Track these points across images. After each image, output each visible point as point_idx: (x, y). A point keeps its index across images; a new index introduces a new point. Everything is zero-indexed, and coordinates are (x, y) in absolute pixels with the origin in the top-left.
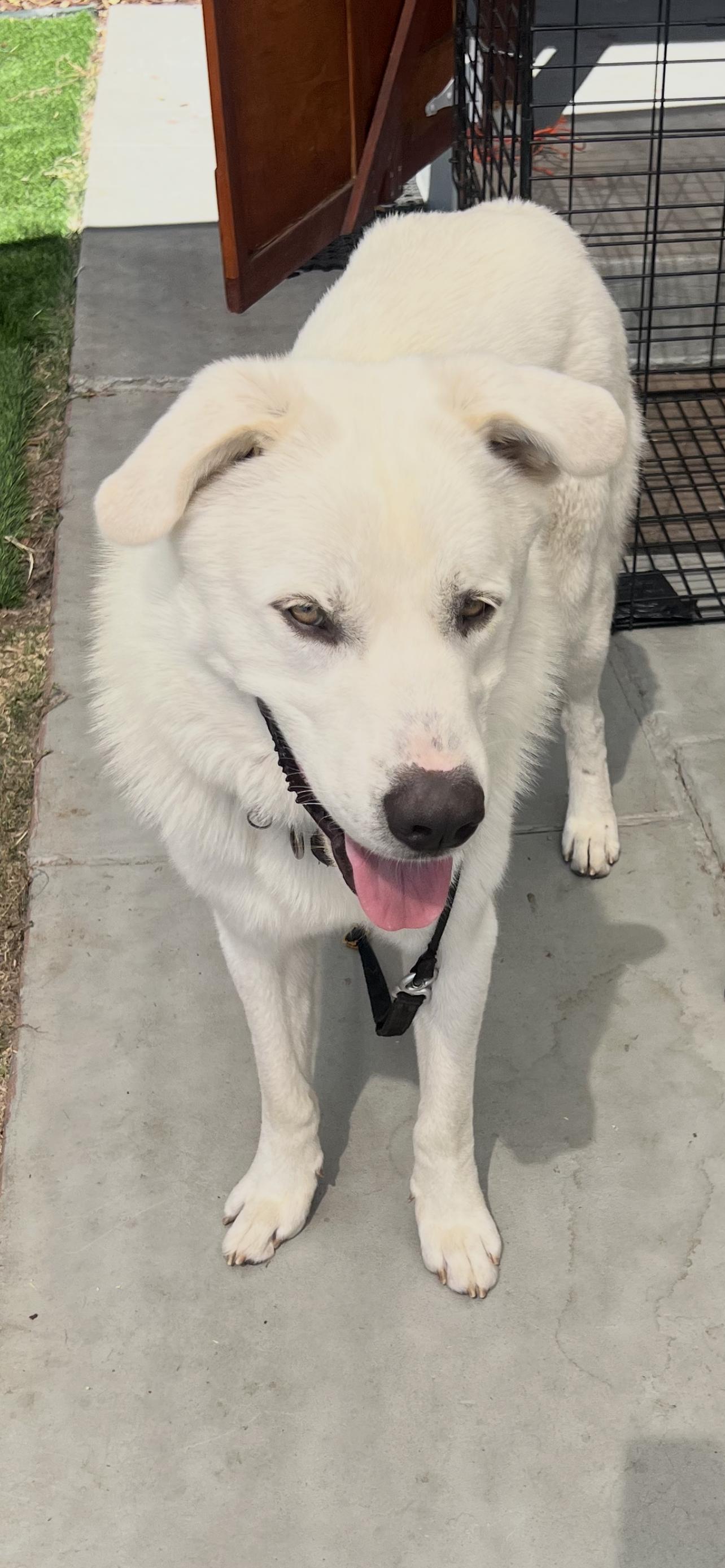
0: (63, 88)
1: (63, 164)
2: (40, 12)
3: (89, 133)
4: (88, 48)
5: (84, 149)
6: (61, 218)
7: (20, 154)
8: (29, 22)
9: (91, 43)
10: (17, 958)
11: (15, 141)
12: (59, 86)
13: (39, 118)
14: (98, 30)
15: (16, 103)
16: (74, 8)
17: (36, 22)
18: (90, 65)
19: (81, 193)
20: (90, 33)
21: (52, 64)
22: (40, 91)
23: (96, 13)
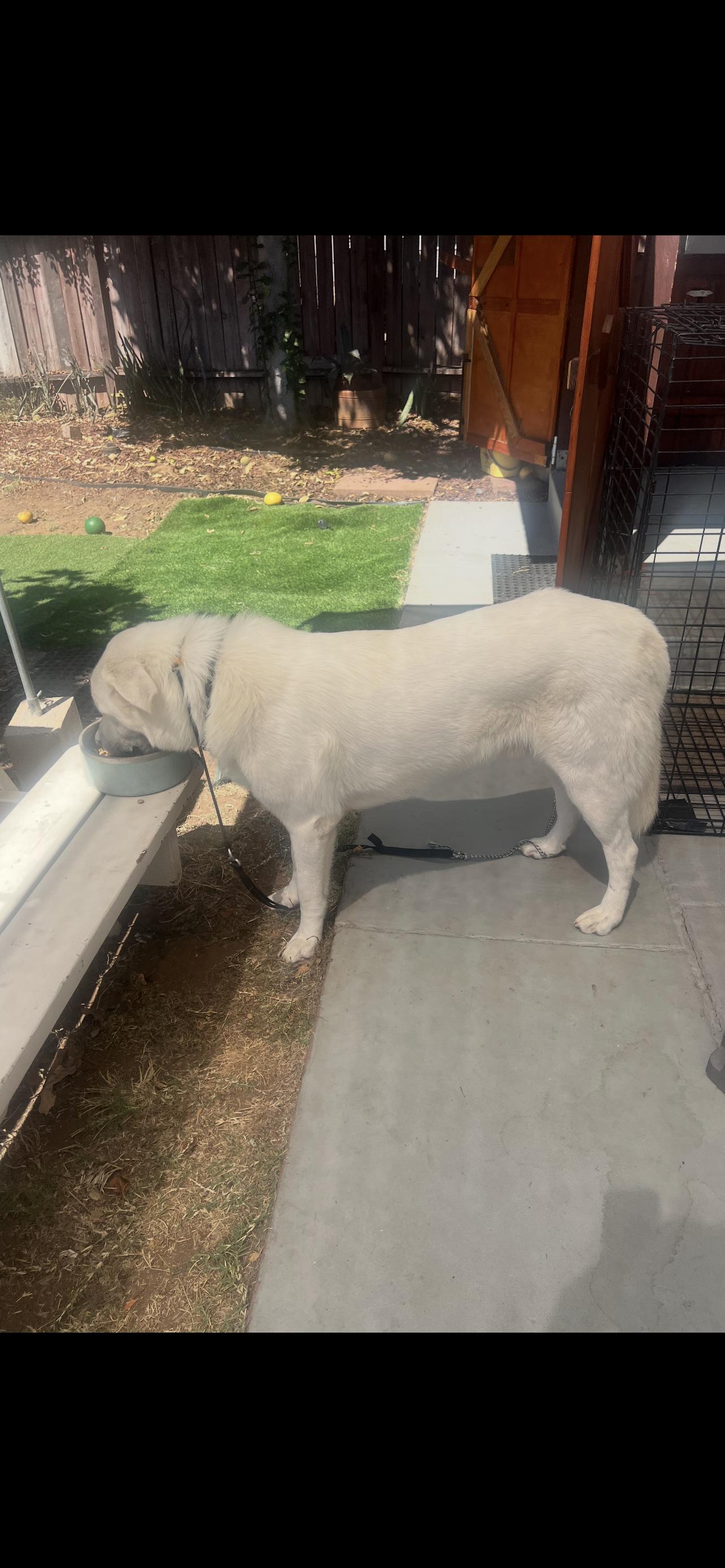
0: (405, 538)
1: (400, 573)
2: (399, 503)
3: (413, 558)
4: (418, 519)
5: (411, 566)
6: (395, 598)
7: (382, 567)
8: (394, 507)
9: (420, 518)
10: (322, 976)
11: (380, 561)
12: (404, 536)
13: (392, 551)
14: (424, 512)
15: (383, 544)
16: (414, 502)
17: (397, 507)
18: (418, 527)
19: (407, 587)
20: (420, 513)
21: (401, 527)
22: (394, 539)
23: (424, 504)
